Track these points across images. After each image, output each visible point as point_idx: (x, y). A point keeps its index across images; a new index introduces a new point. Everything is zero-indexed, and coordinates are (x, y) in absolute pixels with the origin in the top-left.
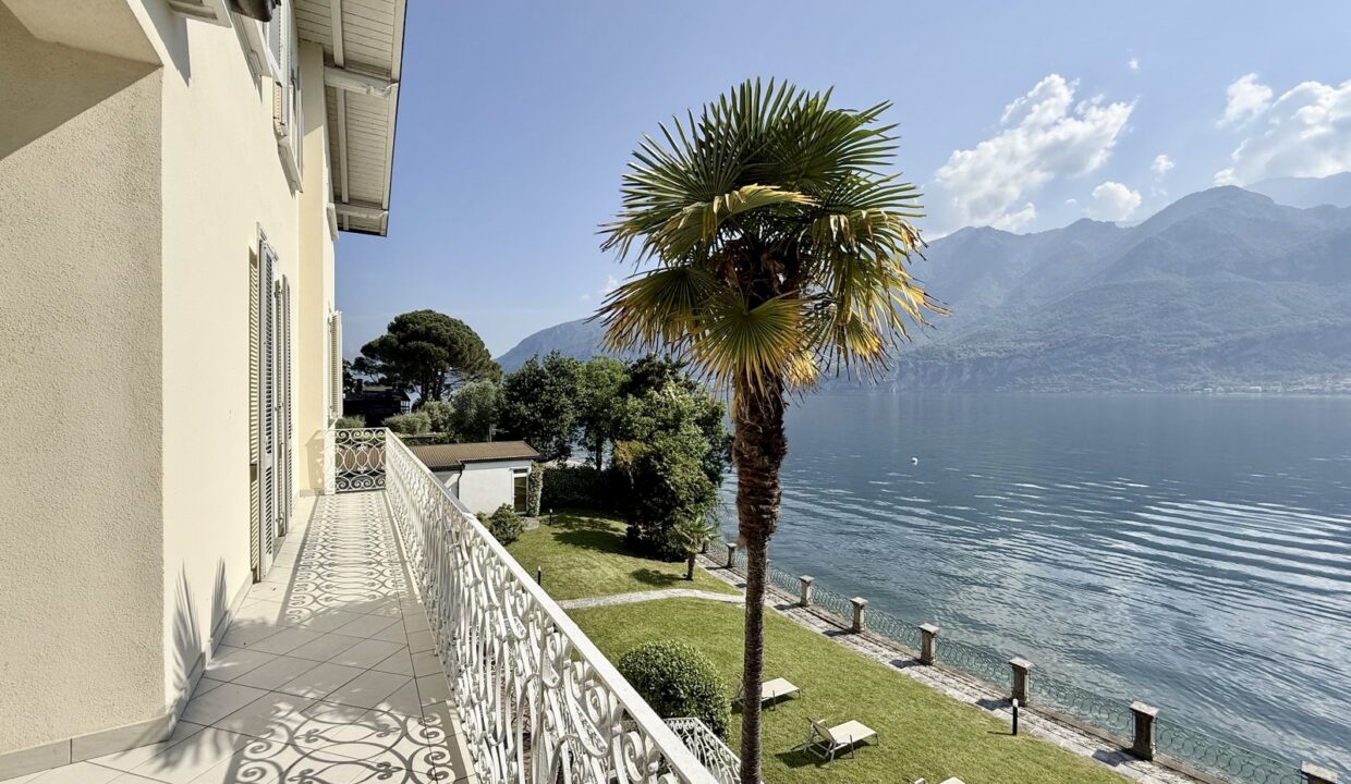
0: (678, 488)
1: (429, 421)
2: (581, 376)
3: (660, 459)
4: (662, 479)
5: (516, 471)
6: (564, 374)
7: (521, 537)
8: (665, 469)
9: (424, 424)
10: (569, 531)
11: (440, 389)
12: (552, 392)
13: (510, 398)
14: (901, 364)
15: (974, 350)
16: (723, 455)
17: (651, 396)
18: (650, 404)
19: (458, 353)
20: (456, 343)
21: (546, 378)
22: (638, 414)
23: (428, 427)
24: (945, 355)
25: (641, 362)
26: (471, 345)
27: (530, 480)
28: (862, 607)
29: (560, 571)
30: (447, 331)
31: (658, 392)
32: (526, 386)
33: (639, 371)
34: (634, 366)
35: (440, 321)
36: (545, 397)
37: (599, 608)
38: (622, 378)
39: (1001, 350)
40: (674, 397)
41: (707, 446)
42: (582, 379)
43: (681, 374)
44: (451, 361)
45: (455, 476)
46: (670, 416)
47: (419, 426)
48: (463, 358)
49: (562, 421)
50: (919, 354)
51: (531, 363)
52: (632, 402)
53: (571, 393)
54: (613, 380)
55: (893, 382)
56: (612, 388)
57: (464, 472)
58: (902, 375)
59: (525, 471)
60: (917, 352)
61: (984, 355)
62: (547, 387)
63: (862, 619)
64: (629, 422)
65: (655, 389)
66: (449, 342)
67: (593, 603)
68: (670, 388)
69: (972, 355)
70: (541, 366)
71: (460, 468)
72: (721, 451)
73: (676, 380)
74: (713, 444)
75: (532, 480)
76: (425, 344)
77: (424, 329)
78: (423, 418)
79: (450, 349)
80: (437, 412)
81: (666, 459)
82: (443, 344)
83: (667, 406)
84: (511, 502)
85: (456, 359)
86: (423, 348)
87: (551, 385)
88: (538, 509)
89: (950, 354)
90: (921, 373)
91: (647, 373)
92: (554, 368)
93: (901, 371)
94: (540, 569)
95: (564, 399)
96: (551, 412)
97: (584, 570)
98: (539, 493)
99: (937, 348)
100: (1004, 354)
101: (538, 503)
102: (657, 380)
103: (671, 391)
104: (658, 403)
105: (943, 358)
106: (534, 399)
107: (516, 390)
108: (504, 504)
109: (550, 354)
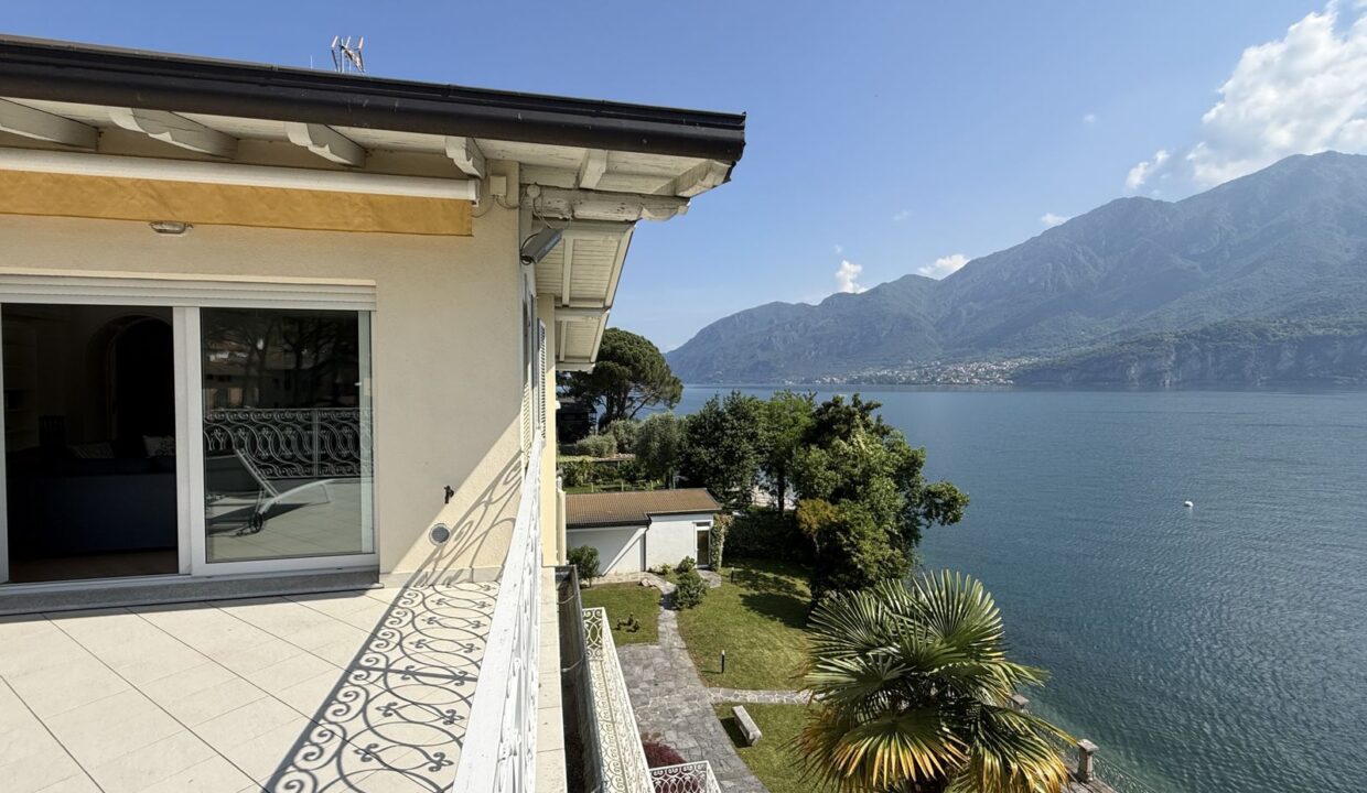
0: (866, 566)
1: (615, 443)
2: (763, 418)
3: (846, 532)
4: (849, 555)
5: (699, 525)
6: (745, 417)
7: (705, 599)
8: (852, 545)
9: (611, 447)
10: (756, 593)
11: (624, 402)
12: (733, 436)
13: (692, 442)
14: (1178, 348)
15: (1300, 327)
16: (921, 510)
17: (838, 446)
18: (836, 455)
19: (641, 372)
20: (639, 362)
21: (727, 421)
22: (822, 469)
23: (615, 449)
24: (1250, 334)
25: (827, 406)
26: (653, 363)
27: (712, 534)
28: (1090, 753)
29: (743, 650)
30: (631, 350)
31: (846, 441)
32: (707, 429)
33: (825, 417)
34: (819, 410)
35: (624, 340)
36: (727, 442)
37: (781, 707)
38: (805, 420)
39: (1350, 326)
40: (863, 447)
41: (900, 502)
42: (763, 423)
43: (872, 417)
44: (634, 380)
45: (641, 531)
46: (857, 471)
47: (606, 450)
48: (645, 377)
49: (744, 467)
50: (1208, 333)
51: (712, 404)
52: (816, 453)
53: (752, 437)
54: (796, 421)
55: (1166, 371)
56: (795, 429)
57: (650, 527)
58: (1179, 362)
59: (708, 524)
60: (1205, 331)
61: (1319, 332)
62: (729, 432)
63: (1090, 768)
64: (812, 477)
65: (841, 438)
66: (632, 361)
67: (775, 698)
68: (860, 437)
69: (1298, 333)
70: (721, 407)
71: (647, 523)
72: (919, 506)
73: (867, 426)
74: (910, 498)
75: (713, 533)
76: (610, 364)
77: (609, 348)
78: (609, 441)
79: (634, 368)
80: (622, 432)
81: (853, 533)
82: (627, 364)
83: (855, 458)
84: (695, 557)
85: (639, 376)
86: (609, 367)
87: (732, 428)
88: (720, 564)
89: (1261, 333)
90: (1210, 360)
91: (833, 420)
92: (733, 409)
93: (1177, 357)
94: (723, 653)
95: (746, 445)
96: (731, 457)
97: (766, 652)
98: (721, 547)
99: (1237, 325)
100: (1355, 330)
101: (720, 558)
102: (844, 428)
103: (860, 440)
104: (845, 454)
105: (1246, 339)
106: (716, 444)
107: (696, 433)
108: (687, 557)
109: (730, 395)
